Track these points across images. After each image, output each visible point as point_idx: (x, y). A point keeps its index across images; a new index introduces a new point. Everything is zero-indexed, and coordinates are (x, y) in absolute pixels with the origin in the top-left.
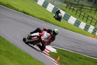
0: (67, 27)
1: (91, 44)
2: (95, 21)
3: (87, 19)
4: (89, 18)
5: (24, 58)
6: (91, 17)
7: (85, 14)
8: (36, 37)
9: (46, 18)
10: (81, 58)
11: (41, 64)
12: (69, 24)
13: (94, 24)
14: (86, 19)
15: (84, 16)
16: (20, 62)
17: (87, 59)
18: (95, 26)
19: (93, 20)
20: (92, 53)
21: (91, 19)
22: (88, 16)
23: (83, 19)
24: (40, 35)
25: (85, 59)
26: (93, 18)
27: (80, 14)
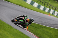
0: (33, 9)
2: (49, 5)
3: (45, 4)
5: (7, 27)
6: (47, 3)
9: (20, 4)
10: (41, 27)
11: (17, 30)
12: (34, 7)
15: (43, 2)
18: (49, 8)
19: (48, 5)
20: (48, 24)
21: (47, 4)
22: (45, 2)
23: (42, 4)
26: (48, 4)
27: (41, 1)
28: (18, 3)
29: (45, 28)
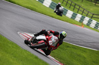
1: (78, 33)
2: (82, 10)
3: (75, 7)
4: (76, 6)
5: (10, 47)
6: (78, 6)
7: (72, 2)
8: (43, 41)
10: (68, 47)
11: (27, 52)
13: (81, 12)
14: (73, 7)
15: (71, 5)
16: (6, 51)
17: (74, 47)
18: (82, 14)
19: (80, 9)
21: (78, 7)
22: (75, 4)
23: (70, 8)
24: (47, 39)
25: (73, 48)
26: (80, 7)
27: (67, 2)
28: (30, 6)
29: (75, 48)
